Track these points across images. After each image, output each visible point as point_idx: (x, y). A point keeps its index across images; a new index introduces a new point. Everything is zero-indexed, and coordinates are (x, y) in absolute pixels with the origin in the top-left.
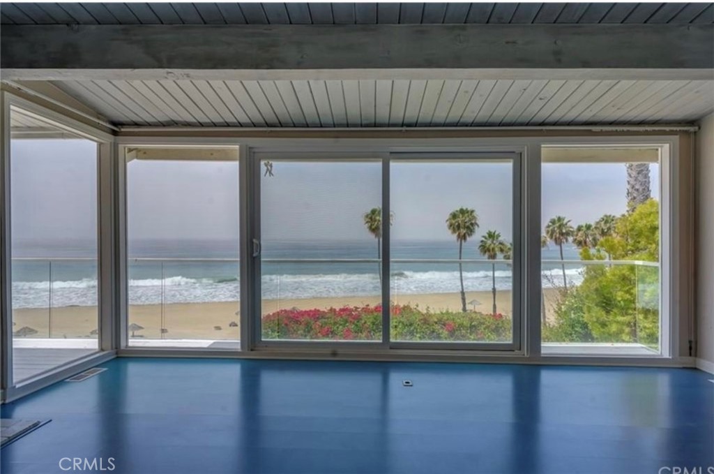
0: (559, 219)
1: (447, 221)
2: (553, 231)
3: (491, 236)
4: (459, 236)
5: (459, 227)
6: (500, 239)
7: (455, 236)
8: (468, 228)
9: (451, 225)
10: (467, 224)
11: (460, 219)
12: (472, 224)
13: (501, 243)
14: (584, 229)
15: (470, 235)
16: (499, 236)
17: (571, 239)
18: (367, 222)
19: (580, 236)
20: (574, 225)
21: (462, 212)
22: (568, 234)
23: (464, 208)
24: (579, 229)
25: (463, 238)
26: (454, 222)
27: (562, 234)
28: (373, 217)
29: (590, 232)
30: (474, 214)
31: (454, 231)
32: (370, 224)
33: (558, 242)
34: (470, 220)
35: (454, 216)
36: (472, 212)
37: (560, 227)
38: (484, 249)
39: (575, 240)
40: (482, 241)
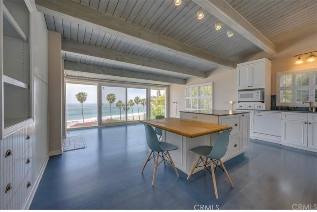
0: (138, 97)
1: (106, 97)
2: (136, 100)
3: (120, 102)
4: (110, 102)
5: (110, 99)
6: (122, 103)
7: (109, 102)
8: (113, 99)
9: (108, 99)
10: (113, 98)
11: (111, 97)
12: (114, 98)
13: (123, 104)
14: (143, 100)
15: (113, 102)
16: (122, 102)
17: (140, 103)
18: (77, 97)
19: (142, 102)
20: (141, 99)
21: (111, 95)
22: (139, 101)
23: (112, 93)
24: (142, 100)
25: (111, 102)
26: (108, 97)
27: (138, 101)
28: (80, 95)
29: (144, 101)
30: (115, 95)
31: (108, 101)
32: (78, 98)
33: (137, 103)
34: (114, 97)
35: (109, 96)
36: (114, 95)
37: (138, 99)
38: (117, 105)
39: (141, 103)
40: (117, 104)
